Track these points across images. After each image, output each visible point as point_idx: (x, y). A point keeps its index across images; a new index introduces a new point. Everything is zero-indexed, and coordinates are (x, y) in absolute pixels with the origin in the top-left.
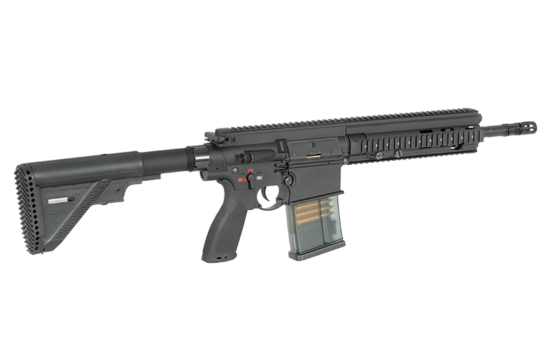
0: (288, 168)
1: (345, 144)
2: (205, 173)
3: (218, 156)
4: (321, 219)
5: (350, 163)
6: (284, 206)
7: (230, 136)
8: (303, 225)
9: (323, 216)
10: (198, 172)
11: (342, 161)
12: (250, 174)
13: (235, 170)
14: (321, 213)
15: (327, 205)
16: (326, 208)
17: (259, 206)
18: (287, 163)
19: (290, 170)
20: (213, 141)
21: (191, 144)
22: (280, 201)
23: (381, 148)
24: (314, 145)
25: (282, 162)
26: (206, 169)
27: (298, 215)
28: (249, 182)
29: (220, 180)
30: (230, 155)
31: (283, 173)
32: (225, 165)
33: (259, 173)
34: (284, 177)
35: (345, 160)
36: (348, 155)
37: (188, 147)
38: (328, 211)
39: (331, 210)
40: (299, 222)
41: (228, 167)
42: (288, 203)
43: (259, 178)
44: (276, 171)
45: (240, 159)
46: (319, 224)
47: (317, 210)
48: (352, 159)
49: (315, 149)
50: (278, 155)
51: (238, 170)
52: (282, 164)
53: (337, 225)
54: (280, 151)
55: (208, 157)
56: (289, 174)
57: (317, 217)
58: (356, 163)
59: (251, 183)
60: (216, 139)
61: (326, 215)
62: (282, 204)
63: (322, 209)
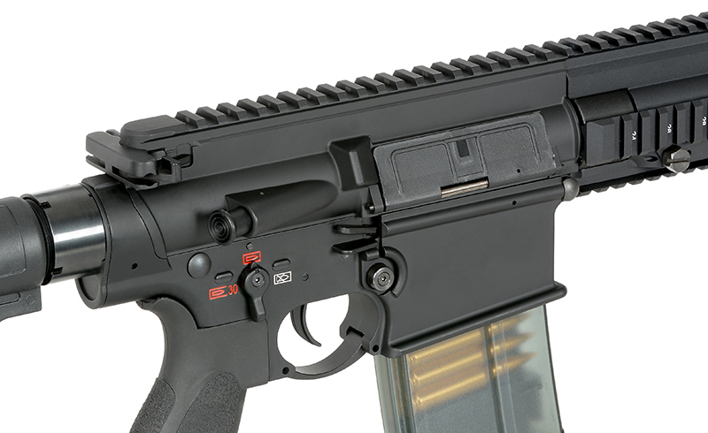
0: (379, 234)
1: (567, 131)
2: (93, 282)
3: (133, 222)
4: (494, 380)
5: (584, 190)
6: (368, 360)
7: (175, 146)
8: (435, 408)
9: (498, 369)
10: (71, 284)
11: (560, 191)
12: (248, 269)
13: (199, 261)
14: (491, 362)
15: (511, 333)
16: (506, 345)
17: (287, 371)
18: (376, 222)
19: (386, 242)
20: (115, 170)
22: (356, 338)
23: (682, 136)
24: (463, 150)
25: (359, 214)
26: (96, 271)
27: (416, 380)
28: (248, 299)
29: (147, 301)
30: (177, 214)
31: (362, 256)
32: (161, 253)
33: (281, 262)
34: (366, 265)
35: (568, 186)
36: (575, 168)
38: (513, 353)
39: (526, 347)
40: (420, 402)
41: (174, 257)
42: (381, 349)
43: (281, 278)
44: (338, 248)
45: (215, 232)
46: (487, 397)
47: (478, 356)
48: (588, 177)
49: (467, 161)
50: (344, 198)
51: (209, 263)
52: (358, 222)
53: (545, 393)
54: (349, 183)
56: (382, 255)
57: (481, 377)
58: (600, 186)
59: (257, 301)
60: (124, 164)
61: (508, 365)
62: (364, 350)
63: (496, 348)
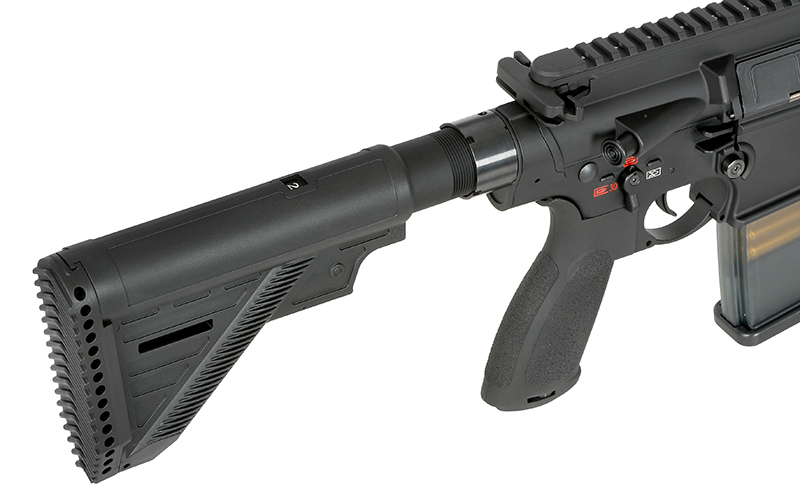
0: (735, 133)
8: (763, 257)
10: (484, 198)
12: (627, 172)
13: (588, 169)
17: (649, 243)
18: (734, 124)
19: (740, 139)
20: (526, 103)
21: (453, 118)
25: (720, 118)
27: (752, 235)
28: (625, 193)
29: (543, 201)
32: (559, 167)
33: (654, 161)
34: (722, 157)
37: (445, 127)
40: (752, 252)
41: (569, 169)
42: (727, 219)
43: (652, 174)
44: (701, 147)
50: (710, 109)
51: (596, 169)
54: (716, 99)
55: (512, 153)
56: (737, 149)
59: (632, 196)
62: (711, 216)
